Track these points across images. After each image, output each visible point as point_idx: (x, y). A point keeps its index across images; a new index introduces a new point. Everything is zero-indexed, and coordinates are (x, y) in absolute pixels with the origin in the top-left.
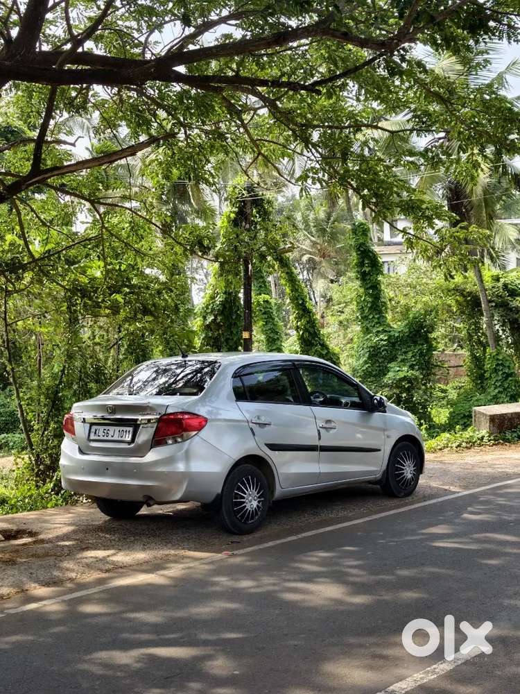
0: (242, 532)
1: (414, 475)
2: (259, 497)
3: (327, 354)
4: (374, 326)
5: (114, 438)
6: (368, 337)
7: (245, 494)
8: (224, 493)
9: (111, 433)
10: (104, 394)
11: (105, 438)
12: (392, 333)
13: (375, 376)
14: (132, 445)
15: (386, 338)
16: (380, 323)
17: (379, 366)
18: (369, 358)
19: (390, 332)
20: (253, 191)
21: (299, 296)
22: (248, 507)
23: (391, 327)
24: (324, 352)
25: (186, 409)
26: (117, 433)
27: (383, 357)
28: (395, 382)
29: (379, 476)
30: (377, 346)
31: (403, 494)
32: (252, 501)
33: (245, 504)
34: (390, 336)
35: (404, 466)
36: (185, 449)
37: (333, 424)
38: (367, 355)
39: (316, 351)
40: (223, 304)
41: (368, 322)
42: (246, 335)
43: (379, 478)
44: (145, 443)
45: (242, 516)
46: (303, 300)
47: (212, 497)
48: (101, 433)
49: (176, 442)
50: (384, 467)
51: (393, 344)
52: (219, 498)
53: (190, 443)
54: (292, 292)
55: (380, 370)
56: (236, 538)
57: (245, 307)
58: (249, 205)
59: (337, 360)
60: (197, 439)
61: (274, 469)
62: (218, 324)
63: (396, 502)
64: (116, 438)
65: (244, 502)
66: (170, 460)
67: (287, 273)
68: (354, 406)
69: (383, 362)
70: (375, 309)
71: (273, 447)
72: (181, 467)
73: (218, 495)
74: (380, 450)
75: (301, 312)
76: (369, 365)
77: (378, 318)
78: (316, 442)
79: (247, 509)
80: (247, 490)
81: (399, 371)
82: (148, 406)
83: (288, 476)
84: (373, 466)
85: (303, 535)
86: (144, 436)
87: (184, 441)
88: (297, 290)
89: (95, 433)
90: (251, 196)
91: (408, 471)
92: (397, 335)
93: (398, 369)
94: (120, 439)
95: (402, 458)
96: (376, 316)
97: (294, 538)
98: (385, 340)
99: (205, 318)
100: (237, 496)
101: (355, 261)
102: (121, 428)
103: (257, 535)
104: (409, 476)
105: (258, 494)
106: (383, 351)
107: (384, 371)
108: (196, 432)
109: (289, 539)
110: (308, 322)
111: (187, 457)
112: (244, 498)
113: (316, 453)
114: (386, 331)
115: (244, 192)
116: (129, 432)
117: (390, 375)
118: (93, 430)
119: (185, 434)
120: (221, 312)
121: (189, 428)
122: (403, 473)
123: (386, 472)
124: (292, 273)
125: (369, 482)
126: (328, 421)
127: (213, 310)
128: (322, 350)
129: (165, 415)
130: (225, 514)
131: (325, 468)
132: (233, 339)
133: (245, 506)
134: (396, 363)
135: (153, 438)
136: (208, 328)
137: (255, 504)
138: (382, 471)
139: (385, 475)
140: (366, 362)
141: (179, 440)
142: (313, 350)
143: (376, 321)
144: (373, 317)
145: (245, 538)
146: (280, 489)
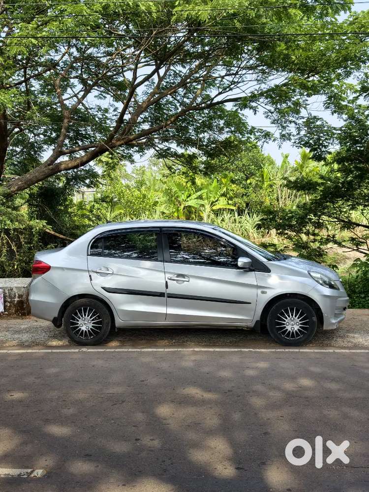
43: (251, 326)
50: (257, 318)
61: (111, 306)
71: (109, 290)
74: (250, 303)
126: (180, 275)
138: (255, 321)
146: (119, 322)
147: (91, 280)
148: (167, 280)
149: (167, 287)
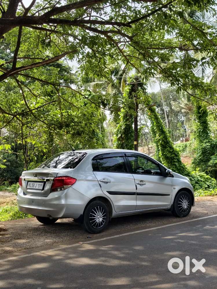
0: (94, 233)
1: (188, 206)
2: (103, 216)
3: (173, 151)
4: (204, 140)
5: (36, 188)
6: (202, 144)
7: (96, 215)
8: (85, 214)
9: (35, 185)
10: (38, 168)
11: (33, 188)
12: (212, 143)
13: (204, 162)
14: (43, 191)
15: (210, 145)
16: (207, 138)
17: (207, 157)
18: (202, 153)
19: (211, 142)
20: (138, 80)
21: (160, 125)
22: (97, 221)
23: (212, 140)
24: (171, 151)
25: (67, 175)
26: (37, 185)
27: (208, 153)
28: (213, 165)
29: (169, 207)
30: (205, 148)
31: (182, 216)
32: (99, 218)
33: (96, 219)
34: (211, 144)
35: (182, 202)
36: (65, 193)
37: (144, 183)
38: (201, 153)
39: (168, 150)
40: (125, 129)
41: (201, 138)
42: (135, 143)
43: (169, 208)
44: (48, 190)
45: (94, 225)
46: (162, 128)
47: (79, 216)
48: (31, 186)
49: (61, 190)
50: (172, 203)
51: (213, 148)
52: (82, 217)
53: (67, 191)
54: (157, 124)
55: (207, 159)
56: (90, 236)
57: (135, 131)
58: (136, 85)
59: (178, 154)
60: (70, 189)
61: (112, 203)
62: (123, 138)
63: (178, 219)
65: (95, 219)
66: (59, 198)
67: (154, 115)
68: (156, 174)
69: (208, 155)
70: (204, 132)
71: (111, 193)
72: (63, 202)
73: (81, 215)
74: (170, 195)
75: (161, 133)
76: (202, 157)
77: (206, 136)
78: (135, 191)
79: (97, 222)
80: (97, 213)
81: (215, 160)
82: (49, 173)
83: (119, 207)
84: (166, 203)
85: (123, 235)
86: (48, 187)
87: (65, 189)
88: (159, 123)
90: (137, 82)
91: (185, 205)
92: (214, 143)
93: (215, 158)
94: (38, 188)
95: (181, 199)
96: (205, 135)
97: (118, 236)
98: (209, 146)
99: (117, 135)
100: (91, 216)
101: (196, 111)
102: (39, 183)
103: (102, 234)
104: (186, 207)
105: (102, 215)
106: (208, 150)
107: (208, 160)
108: (71, 185)
109: (116, 236)
110: (164, 137)
111: (66, 197)
112: (95, 216)
113: (134, 196)
114: (209, 142)
115: (134, 80)
116: (42, 185)
117: (211, 161)
118: (28, 184)
119: (65, 186)
120: (124, 133)
121: (67, 184)
122: (182, 206)
123: (173, 205)
124: (157, 115)
125: (165, 210)
126: (141, 181)
127: (121, 132)
128: (171, 149)
129: (56, 177)
130: (85, 224)
131: (140, 203)
132: (129, 145)
133: (96, 220)
134: (214, 156)
135: (51, 188)
136: (119, 139)
137: (101, 219)
138: (171, 205)
139: (173, 206)
140: (200, 156)
141: (63, 189)
142: (166, 150)
143: (205, 137)
144: (204, 136)
145: (95, 235)
146: (115, 213)
147: (101, 187)
148: (136, 184)
149: (137, 189)
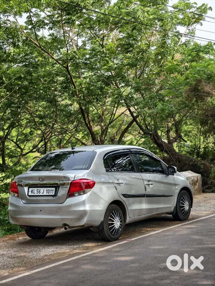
9: (42, 191)
11: (38, 194)
14: (56, 197)
26: (45, 191)
29: (172, 210)
35: (184, 205)
37: (151, 182)
44: (63, 196)
45: (113, 231)
48: (35, 192)
49: (80, 194)
50: (175, 205)
61: (126, 207)
64: (45, 194)
65: (114, 224)
73: (102, 221)
74: (173, 196)
84: (170, 205)
86: (63, 192)
89: (32, 192)
94: (48, 194)
102: (48, 189)
113: (144, 199)
116: (53, 190)
126: (149, 181)
129: (74, 180)
135: (68, 193)
138: (174, 207)
141: (82, 193)
146: (129, 218)
147: (116, 189)
149: (146, 190)
